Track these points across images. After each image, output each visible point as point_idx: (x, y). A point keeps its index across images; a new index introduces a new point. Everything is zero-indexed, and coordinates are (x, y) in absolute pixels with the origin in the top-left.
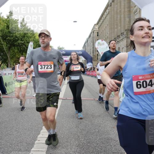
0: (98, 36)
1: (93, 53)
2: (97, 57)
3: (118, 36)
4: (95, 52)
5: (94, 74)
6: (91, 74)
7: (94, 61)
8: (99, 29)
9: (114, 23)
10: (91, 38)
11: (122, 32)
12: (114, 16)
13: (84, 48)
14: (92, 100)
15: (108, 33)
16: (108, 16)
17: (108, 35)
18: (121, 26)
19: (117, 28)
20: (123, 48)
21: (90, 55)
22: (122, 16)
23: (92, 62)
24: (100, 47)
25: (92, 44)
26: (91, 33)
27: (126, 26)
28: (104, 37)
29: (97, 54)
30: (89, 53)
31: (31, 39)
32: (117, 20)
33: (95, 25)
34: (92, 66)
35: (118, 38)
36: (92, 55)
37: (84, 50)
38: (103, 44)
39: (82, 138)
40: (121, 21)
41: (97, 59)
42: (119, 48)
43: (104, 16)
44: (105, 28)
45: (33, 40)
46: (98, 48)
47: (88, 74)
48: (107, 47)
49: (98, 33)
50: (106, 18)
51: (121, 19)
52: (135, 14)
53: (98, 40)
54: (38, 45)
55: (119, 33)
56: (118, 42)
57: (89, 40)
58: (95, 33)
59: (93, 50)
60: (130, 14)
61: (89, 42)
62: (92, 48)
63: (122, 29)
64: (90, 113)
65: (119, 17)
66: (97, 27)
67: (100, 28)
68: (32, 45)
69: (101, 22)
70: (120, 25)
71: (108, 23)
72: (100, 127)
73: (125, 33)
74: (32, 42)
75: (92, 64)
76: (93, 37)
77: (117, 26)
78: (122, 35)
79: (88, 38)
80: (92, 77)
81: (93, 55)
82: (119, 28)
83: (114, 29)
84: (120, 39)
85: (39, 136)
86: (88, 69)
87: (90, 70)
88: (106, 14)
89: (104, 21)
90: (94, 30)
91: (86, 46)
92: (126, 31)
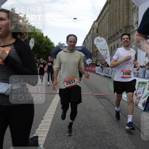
0: (97, 32)
1: (93, 49)
2: (97, 53)
3: (117, 33)
4: (95, 48)
5: (93, 70)
6: (90, 70)
7: (94, 57)
8: (98, 26)
9: (113, 20)
10: (91, 34)
11: (121, 29)
12: (113, 13)
13: (84, 44)
14: (91, 95)
15: (107, 29)
16: (107, 13)
17: (107, 31)
18: (120, 23)
19: (116, 25)
20: (121, 44)
21: (90, 51)
22: (121, 13)
23: (91, 58)
24: (99, 44)
25: (91, 40)
26: (91, 30)
27: (125, 23)
28: (103, 33)
29: (97, 51)
30: (89, 49)
31: (32, 36)
32: (116, 17)
33: (95, 21)
34: (92, 62)
35: (117, 35)
36: (91, 51)
37: (84, 46)
38: (102, 40)
39: (79, 132)
40: (120, 18)
41: (97, 55)
42: (118, 44)
43: (104, 13)
44: (104, 24)
45: (35, 36)
46: (97, 45)
47: (88, 69)
48: (106, 44)
49: (97, 29)
50: (105, 15)
51: (120, 16)
52: (134, 11)
53: (97, 36)
54: (39, 41)
55: (118, 30)
56: (117, 38)
57: (89, 36)
58: (95, 29)
59: (93, 46)
60: (128, 11)
61: (88, 38)
62: (91, 44)
63: (121, 26)
64: (87, 108)
65: (118, 14)
66: (96, 24)
67: (100, 25)
68: (33, 42)
69: (101, 19)
70: (118, 22)
71: (107, 20)
72: (96, 121)
73: (124, 30)
74: (33, 39)
75: (91, 60)
76: (93, 34)
77: (116, 23)
78: (121, 32)
79: (88, 35)
80: (91, 72)
81: (93, 51)
82: (118, 25)
83: (113, 26)
84: (119, 36)
85: (37, 130)
86: (88, 64)
87: (89, 66)
88: (105, 11)
89: (103, 18)
90: (94, 27)
91: (86, 42)
92: (125, 28)
